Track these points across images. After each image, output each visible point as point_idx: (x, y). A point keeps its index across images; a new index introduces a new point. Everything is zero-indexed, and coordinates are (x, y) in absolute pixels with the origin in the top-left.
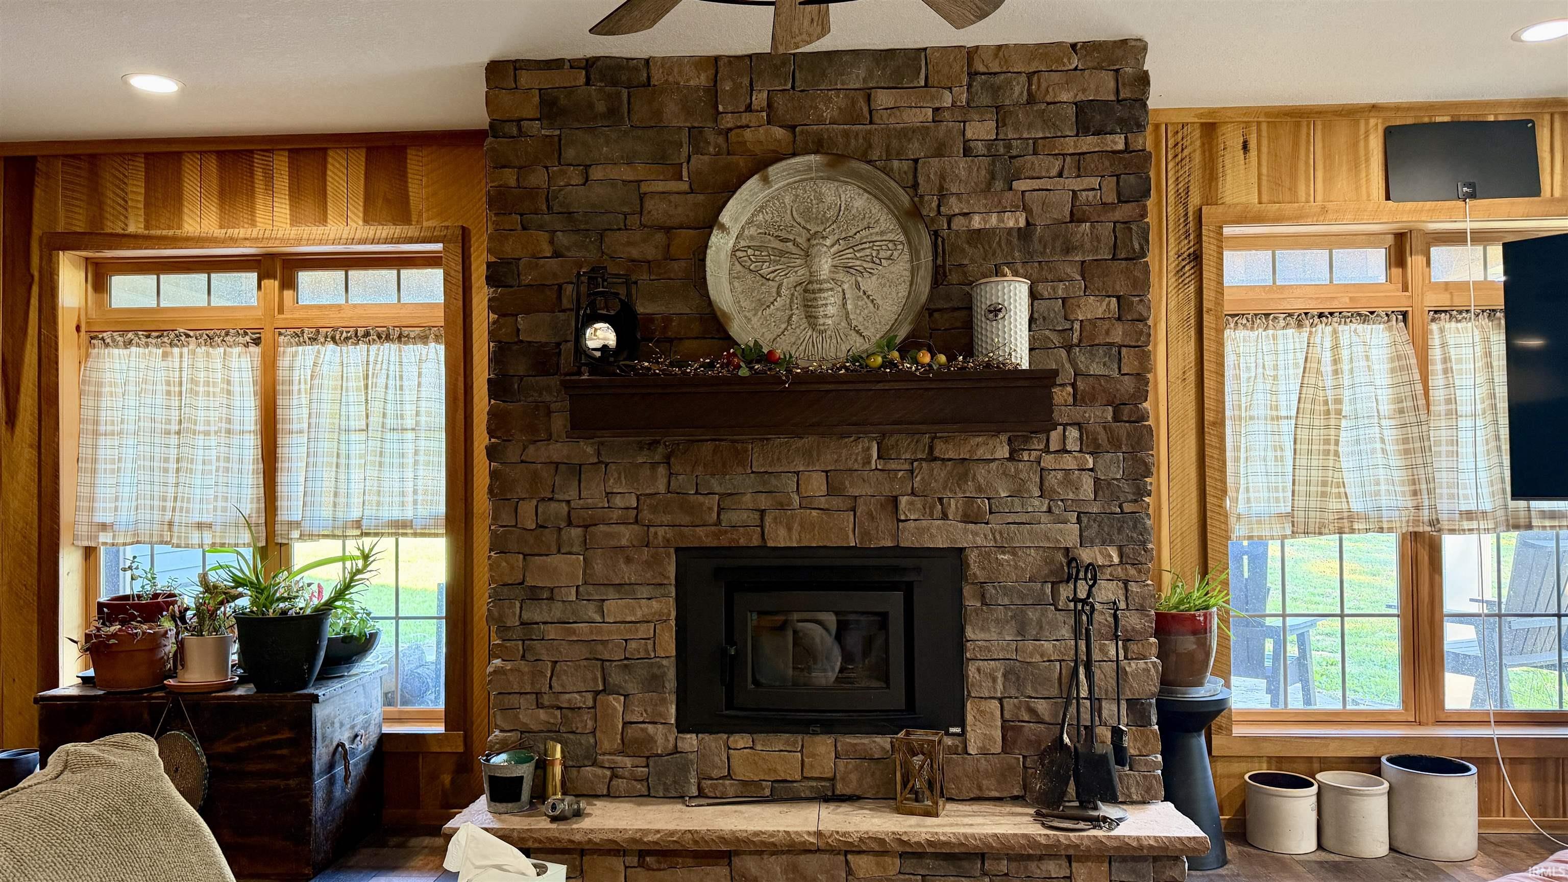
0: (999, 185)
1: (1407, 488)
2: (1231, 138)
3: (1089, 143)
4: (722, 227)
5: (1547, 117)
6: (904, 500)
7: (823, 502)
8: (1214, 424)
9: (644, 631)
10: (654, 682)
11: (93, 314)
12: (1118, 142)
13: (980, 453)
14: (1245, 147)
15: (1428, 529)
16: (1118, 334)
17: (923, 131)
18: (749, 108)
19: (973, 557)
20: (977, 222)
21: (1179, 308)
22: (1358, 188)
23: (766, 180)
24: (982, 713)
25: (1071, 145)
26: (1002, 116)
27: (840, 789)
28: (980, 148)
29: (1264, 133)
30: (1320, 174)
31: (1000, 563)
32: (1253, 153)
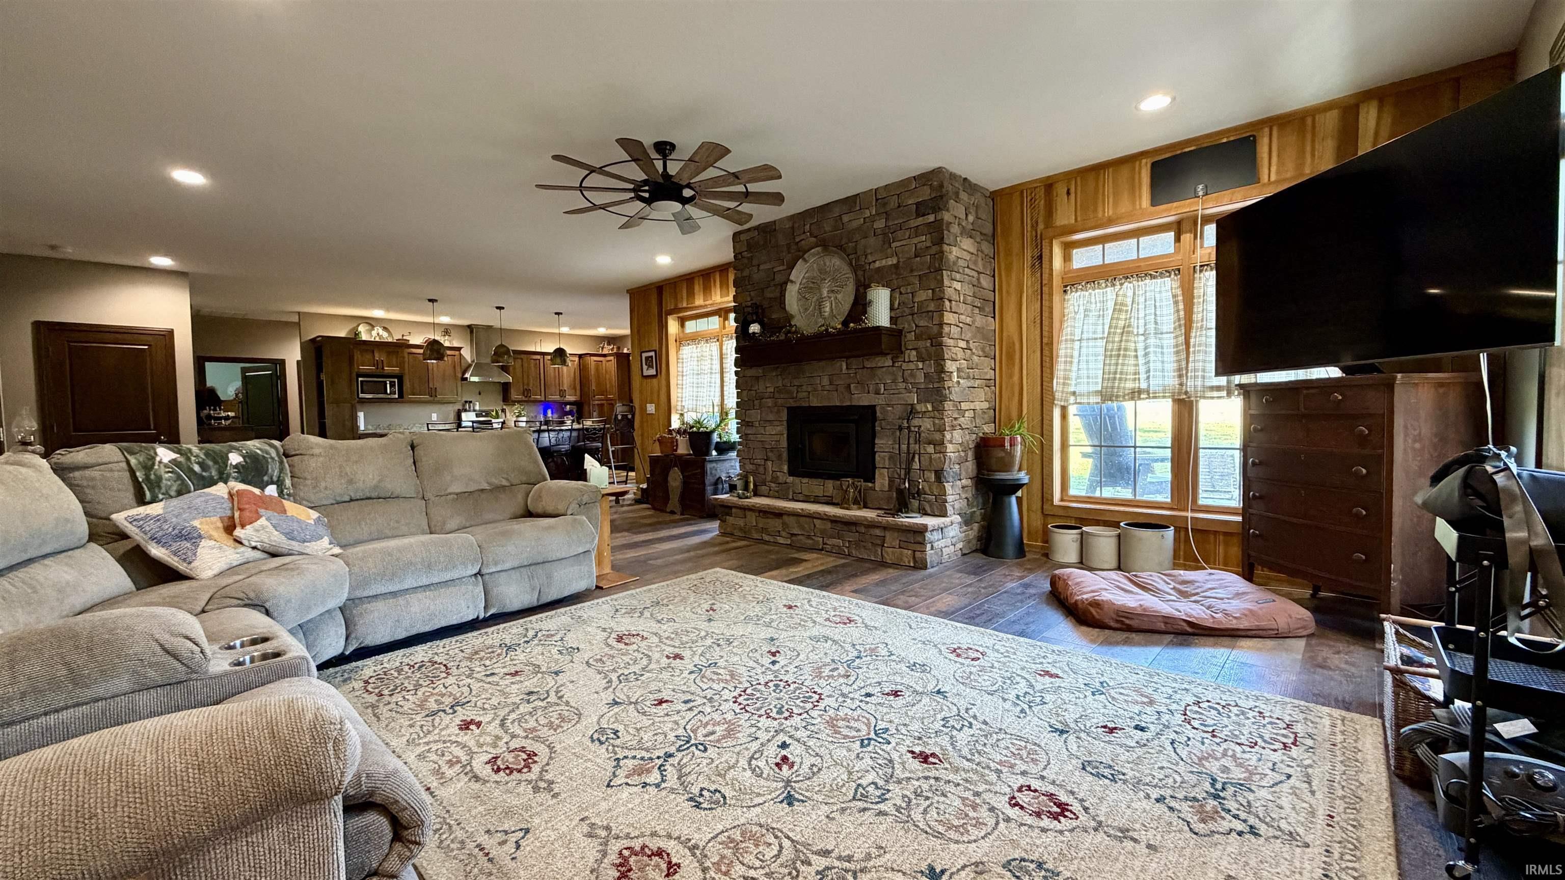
0: (886, 246)
1: (1176, 374)
2: (1061, 189)
3: (920, 221)
4: (792, 282)
5: (1267, 130)
6: (852, 386)
7: (827, 388)
8: (1047, 344)
9: (776, 438)
10: (780, 457)
11: (681, 335)
12: (931, 218)
13: (880, 365)
14: (1068, 193)
15: (1185, 397)
16: (932, 307)
17: (859, 228)
18: (804, 233)
19: (878, 409)
20: (877, 264)
21: (1033, 286)
22: (1134, 203)
23: (806, 261)
24: (881, 474)
25: (914, 223)
26: (888, 216)
27: (834, 501)
28: (879, 231)
29: (1079, 183)
30: (1111, 200)
31: (887, 411)
32: (1073, 196)
